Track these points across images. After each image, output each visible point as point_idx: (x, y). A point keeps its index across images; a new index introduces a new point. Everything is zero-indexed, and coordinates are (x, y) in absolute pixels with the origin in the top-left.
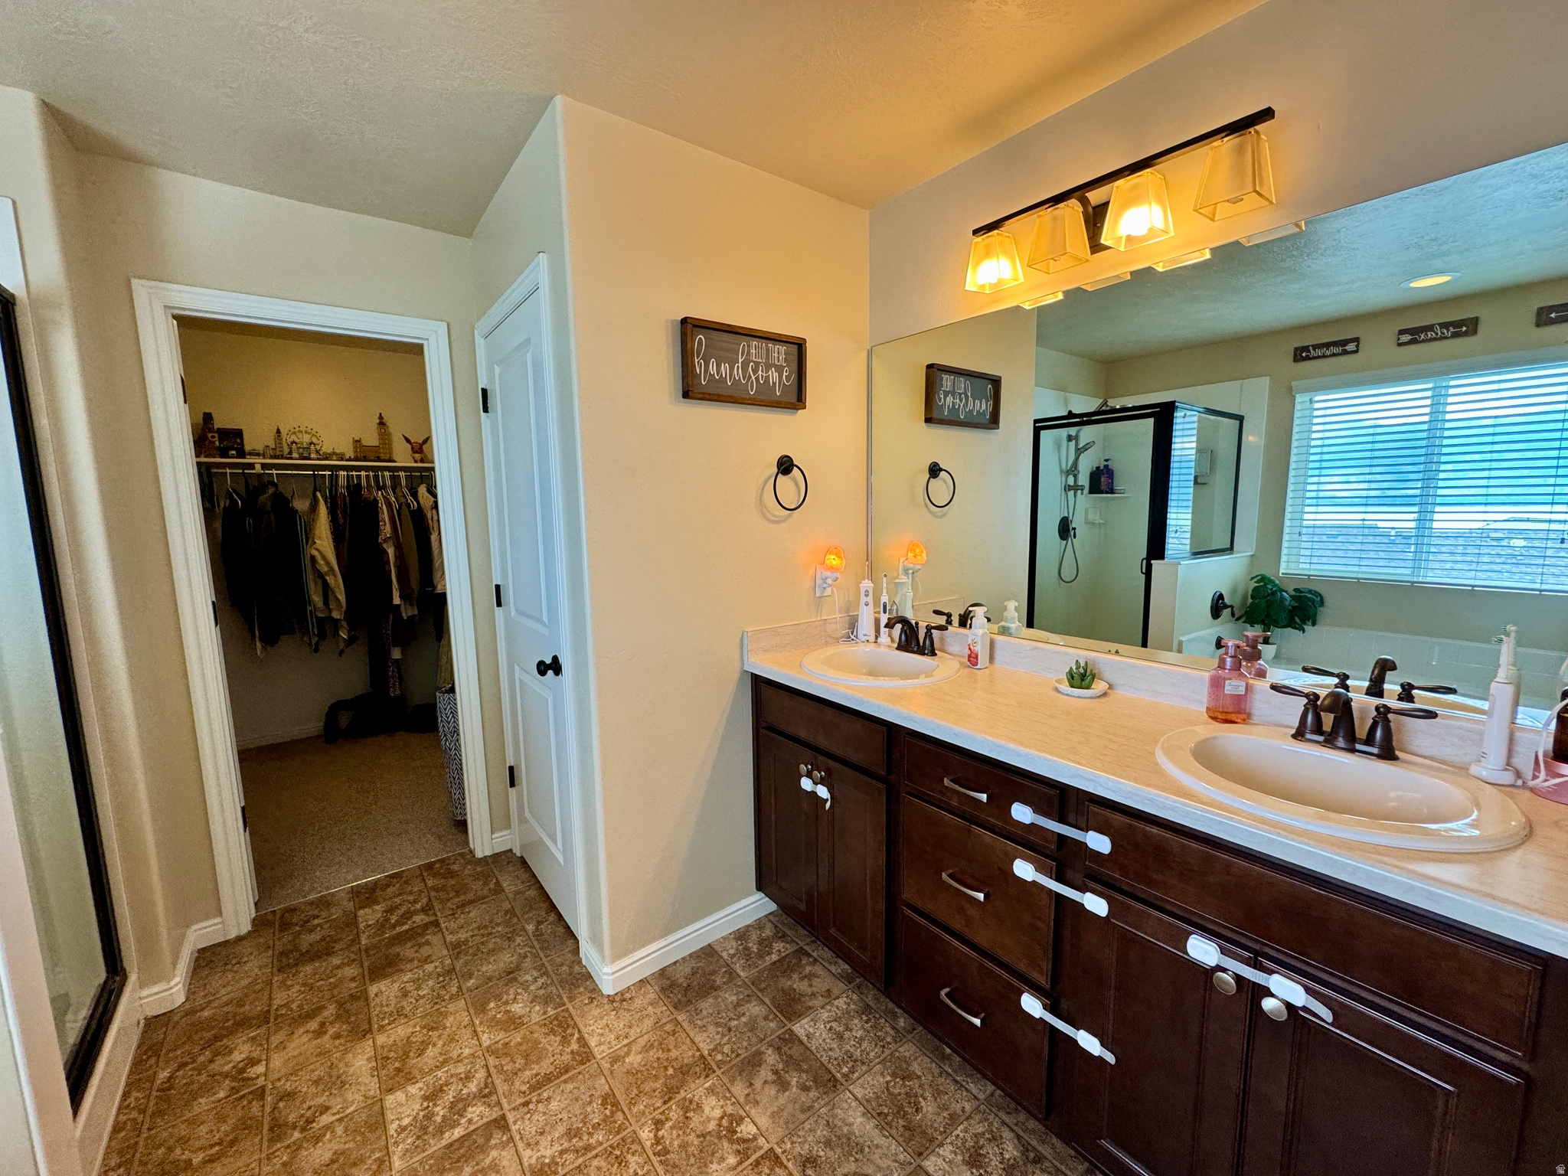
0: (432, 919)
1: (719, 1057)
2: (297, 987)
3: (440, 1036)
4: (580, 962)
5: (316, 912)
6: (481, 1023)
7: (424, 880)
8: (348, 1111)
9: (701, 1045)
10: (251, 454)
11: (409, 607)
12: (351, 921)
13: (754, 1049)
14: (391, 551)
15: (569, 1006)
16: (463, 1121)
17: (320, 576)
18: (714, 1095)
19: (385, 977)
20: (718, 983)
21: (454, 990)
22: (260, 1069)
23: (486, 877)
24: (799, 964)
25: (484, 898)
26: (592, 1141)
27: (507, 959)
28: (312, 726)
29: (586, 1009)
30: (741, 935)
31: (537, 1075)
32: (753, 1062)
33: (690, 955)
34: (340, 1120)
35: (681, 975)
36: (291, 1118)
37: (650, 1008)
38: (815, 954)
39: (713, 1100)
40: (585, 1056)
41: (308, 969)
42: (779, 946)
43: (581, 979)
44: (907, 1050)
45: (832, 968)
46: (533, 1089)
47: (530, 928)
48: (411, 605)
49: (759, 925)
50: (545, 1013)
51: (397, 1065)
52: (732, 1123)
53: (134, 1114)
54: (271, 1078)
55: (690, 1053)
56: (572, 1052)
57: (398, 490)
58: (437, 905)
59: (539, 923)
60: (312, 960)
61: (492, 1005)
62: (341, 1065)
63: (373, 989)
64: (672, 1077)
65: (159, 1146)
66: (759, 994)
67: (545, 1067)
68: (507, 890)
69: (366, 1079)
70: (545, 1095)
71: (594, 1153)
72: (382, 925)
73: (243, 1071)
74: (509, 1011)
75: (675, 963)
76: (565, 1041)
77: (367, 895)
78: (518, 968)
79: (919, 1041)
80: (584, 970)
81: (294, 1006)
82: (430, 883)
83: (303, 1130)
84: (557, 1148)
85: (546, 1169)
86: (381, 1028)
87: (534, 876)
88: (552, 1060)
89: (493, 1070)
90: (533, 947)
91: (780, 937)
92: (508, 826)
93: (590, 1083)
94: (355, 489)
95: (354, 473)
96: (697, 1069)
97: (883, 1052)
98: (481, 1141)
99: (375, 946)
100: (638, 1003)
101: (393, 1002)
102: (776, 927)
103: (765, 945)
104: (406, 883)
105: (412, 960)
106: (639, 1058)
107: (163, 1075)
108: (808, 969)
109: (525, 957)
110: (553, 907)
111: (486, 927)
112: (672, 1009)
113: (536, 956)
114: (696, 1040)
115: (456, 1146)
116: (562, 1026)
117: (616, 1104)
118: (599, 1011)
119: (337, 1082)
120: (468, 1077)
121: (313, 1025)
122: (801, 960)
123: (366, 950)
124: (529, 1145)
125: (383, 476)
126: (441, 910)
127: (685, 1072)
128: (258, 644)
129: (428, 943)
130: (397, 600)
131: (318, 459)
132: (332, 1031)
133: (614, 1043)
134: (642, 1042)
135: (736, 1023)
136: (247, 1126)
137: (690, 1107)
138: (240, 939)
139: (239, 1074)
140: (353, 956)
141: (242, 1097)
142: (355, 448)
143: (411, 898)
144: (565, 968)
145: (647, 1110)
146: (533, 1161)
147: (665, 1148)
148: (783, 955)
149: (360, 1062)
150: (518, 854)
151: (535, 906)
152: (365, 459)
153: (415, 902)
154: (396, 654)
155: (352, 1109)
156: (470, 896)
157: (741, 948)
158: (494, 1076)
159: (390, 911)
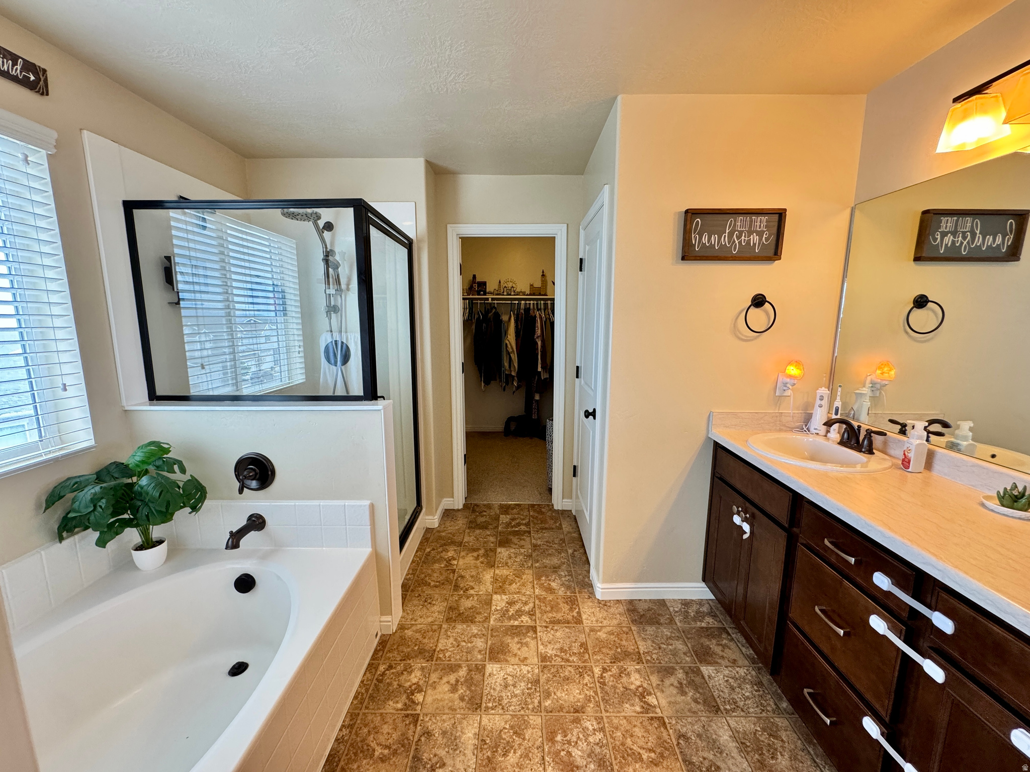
0: (528, 530)
1: (649, 658)
2: (472, 537)
3: (519, 581)
4: (589, 577)
5: (485, 510)
6: (537, 584)
7: (529, 511)
8: (480, 593)
9: (640, 647)
10: (488, 293)
11: (545, 374)
12: (497, 519)
13: (671, 665)
14: (539, 343)
15: (578, 595)
16: (519, 620)
17: (509, 353)
18: (639, 674)
19: (504, 547)
20: (662, 621)
21: (530, 565)
22: (455, 562)
23: (556, 519)
24: (720, 636)
25: (553, 529)
26: (571, 659)
27: (555, 561)
28: (500, 427)
29: (586, 600)
30: (686, 603)
31: (554, 617)
32: (667, 671)
33: (650, 600)
34: (477, 595)
35: (641, 608)
36: (462, 585)
37: (618, 615)
38: (733, 636)
39: (637, 676)
40: (578, 621)
41: (478, 532)
42: (709, 620)
43: (587, 585)
44: (781, 722)
45: (744, 649)
46: (551, 622)
47: (570, 551)
48: (546, 372)
49: (700, 603)
50: (566, 593)
51: (500, 584)
52: (644, 692)
53: (418, 559)
54: (458, 568)
55: (633, 648)
56: (573, 616)
57: (546, 311)
58: (532, 525)
59: (575, 551)
60: (480, 529)
61: (543, 578)
62: (481, 574)
63: (499, 550)
64: (619, 653)
65: (423, 573)
66: (686, 640)
67: (559, 616)
68: (564, 529)
69: (488, 584)
70: (556, 628)
71: (570, 664)
72: (508, 525)
73: (450, 560)
74: (550, 585)
75: (640, 600)
76: (571, 609)
77: (505, 509)
78: (559, 567)
79: (795, 724)
80: (590, 582)
81: (470, 544)
82: (531, 513)
83: (464, 592)
84: (554, 652)
85: (547, 658)
86: (498, 567)
87: (578, 527)
88: (563, 614)
89: (536, 606)
90: (569, 561)
91: (712, 616)
92: (571, 498)
93: (577, 634)
94: (527, 310)
95: (528, 302)
96: (634, 657)
97: (761, 713)
98: (524, 631)
99: (503, 533)
100: (612, 610)
101: (505, 559)
102: (711, 608)
103: (700, 616)
104: (522, 510)
105: (516, 544)
106: (604, 636)
107: (428, 550)
108: (725, 641)
109: (564, 564)
110: (583, 546)
111: (550, 543)
112: (630, 622)
113: (569, 565)
114: (638, 643)
115: (514, 628)
116: (572, 602)
117: (586, 649)
118: (591, 604)
119: (478, 580)
120: (526, 603)
121: (475, 554)
122: (722, 634)
123: (500, 533)
124: (543, 644)
125: (540, 303)
126: (533, 528)
127: (626, 654)
128: (483, 384)
129: (524, 540)
130: (539, 369)
131: (514, 295)
132: (481, 560)
133: (594, 622)
134: (609, 629)
135: (665, 646)
136: (448, 580)
137: (622, 672)
138: (458, 510)
139: (449, 561)
140: (495, 533)
141: (448, 570)
142: (530, 288)
143: (522, 517)
144: (581, 577)
145: (601, 661)
146: (543, 652)
147: (604, 682)
148: (710, 626)
149: (488, 576)
150: (574, 514)
151: (575, 542)
152: (534, 295)
153: (523, 519)
154: (537, 397)
155: (481, 593)
156: (547, 526)
157: (683, 610)
158: (536, 609)
159: (513, 519)
